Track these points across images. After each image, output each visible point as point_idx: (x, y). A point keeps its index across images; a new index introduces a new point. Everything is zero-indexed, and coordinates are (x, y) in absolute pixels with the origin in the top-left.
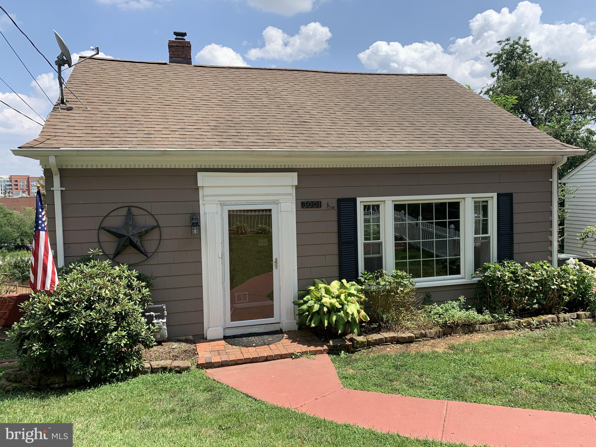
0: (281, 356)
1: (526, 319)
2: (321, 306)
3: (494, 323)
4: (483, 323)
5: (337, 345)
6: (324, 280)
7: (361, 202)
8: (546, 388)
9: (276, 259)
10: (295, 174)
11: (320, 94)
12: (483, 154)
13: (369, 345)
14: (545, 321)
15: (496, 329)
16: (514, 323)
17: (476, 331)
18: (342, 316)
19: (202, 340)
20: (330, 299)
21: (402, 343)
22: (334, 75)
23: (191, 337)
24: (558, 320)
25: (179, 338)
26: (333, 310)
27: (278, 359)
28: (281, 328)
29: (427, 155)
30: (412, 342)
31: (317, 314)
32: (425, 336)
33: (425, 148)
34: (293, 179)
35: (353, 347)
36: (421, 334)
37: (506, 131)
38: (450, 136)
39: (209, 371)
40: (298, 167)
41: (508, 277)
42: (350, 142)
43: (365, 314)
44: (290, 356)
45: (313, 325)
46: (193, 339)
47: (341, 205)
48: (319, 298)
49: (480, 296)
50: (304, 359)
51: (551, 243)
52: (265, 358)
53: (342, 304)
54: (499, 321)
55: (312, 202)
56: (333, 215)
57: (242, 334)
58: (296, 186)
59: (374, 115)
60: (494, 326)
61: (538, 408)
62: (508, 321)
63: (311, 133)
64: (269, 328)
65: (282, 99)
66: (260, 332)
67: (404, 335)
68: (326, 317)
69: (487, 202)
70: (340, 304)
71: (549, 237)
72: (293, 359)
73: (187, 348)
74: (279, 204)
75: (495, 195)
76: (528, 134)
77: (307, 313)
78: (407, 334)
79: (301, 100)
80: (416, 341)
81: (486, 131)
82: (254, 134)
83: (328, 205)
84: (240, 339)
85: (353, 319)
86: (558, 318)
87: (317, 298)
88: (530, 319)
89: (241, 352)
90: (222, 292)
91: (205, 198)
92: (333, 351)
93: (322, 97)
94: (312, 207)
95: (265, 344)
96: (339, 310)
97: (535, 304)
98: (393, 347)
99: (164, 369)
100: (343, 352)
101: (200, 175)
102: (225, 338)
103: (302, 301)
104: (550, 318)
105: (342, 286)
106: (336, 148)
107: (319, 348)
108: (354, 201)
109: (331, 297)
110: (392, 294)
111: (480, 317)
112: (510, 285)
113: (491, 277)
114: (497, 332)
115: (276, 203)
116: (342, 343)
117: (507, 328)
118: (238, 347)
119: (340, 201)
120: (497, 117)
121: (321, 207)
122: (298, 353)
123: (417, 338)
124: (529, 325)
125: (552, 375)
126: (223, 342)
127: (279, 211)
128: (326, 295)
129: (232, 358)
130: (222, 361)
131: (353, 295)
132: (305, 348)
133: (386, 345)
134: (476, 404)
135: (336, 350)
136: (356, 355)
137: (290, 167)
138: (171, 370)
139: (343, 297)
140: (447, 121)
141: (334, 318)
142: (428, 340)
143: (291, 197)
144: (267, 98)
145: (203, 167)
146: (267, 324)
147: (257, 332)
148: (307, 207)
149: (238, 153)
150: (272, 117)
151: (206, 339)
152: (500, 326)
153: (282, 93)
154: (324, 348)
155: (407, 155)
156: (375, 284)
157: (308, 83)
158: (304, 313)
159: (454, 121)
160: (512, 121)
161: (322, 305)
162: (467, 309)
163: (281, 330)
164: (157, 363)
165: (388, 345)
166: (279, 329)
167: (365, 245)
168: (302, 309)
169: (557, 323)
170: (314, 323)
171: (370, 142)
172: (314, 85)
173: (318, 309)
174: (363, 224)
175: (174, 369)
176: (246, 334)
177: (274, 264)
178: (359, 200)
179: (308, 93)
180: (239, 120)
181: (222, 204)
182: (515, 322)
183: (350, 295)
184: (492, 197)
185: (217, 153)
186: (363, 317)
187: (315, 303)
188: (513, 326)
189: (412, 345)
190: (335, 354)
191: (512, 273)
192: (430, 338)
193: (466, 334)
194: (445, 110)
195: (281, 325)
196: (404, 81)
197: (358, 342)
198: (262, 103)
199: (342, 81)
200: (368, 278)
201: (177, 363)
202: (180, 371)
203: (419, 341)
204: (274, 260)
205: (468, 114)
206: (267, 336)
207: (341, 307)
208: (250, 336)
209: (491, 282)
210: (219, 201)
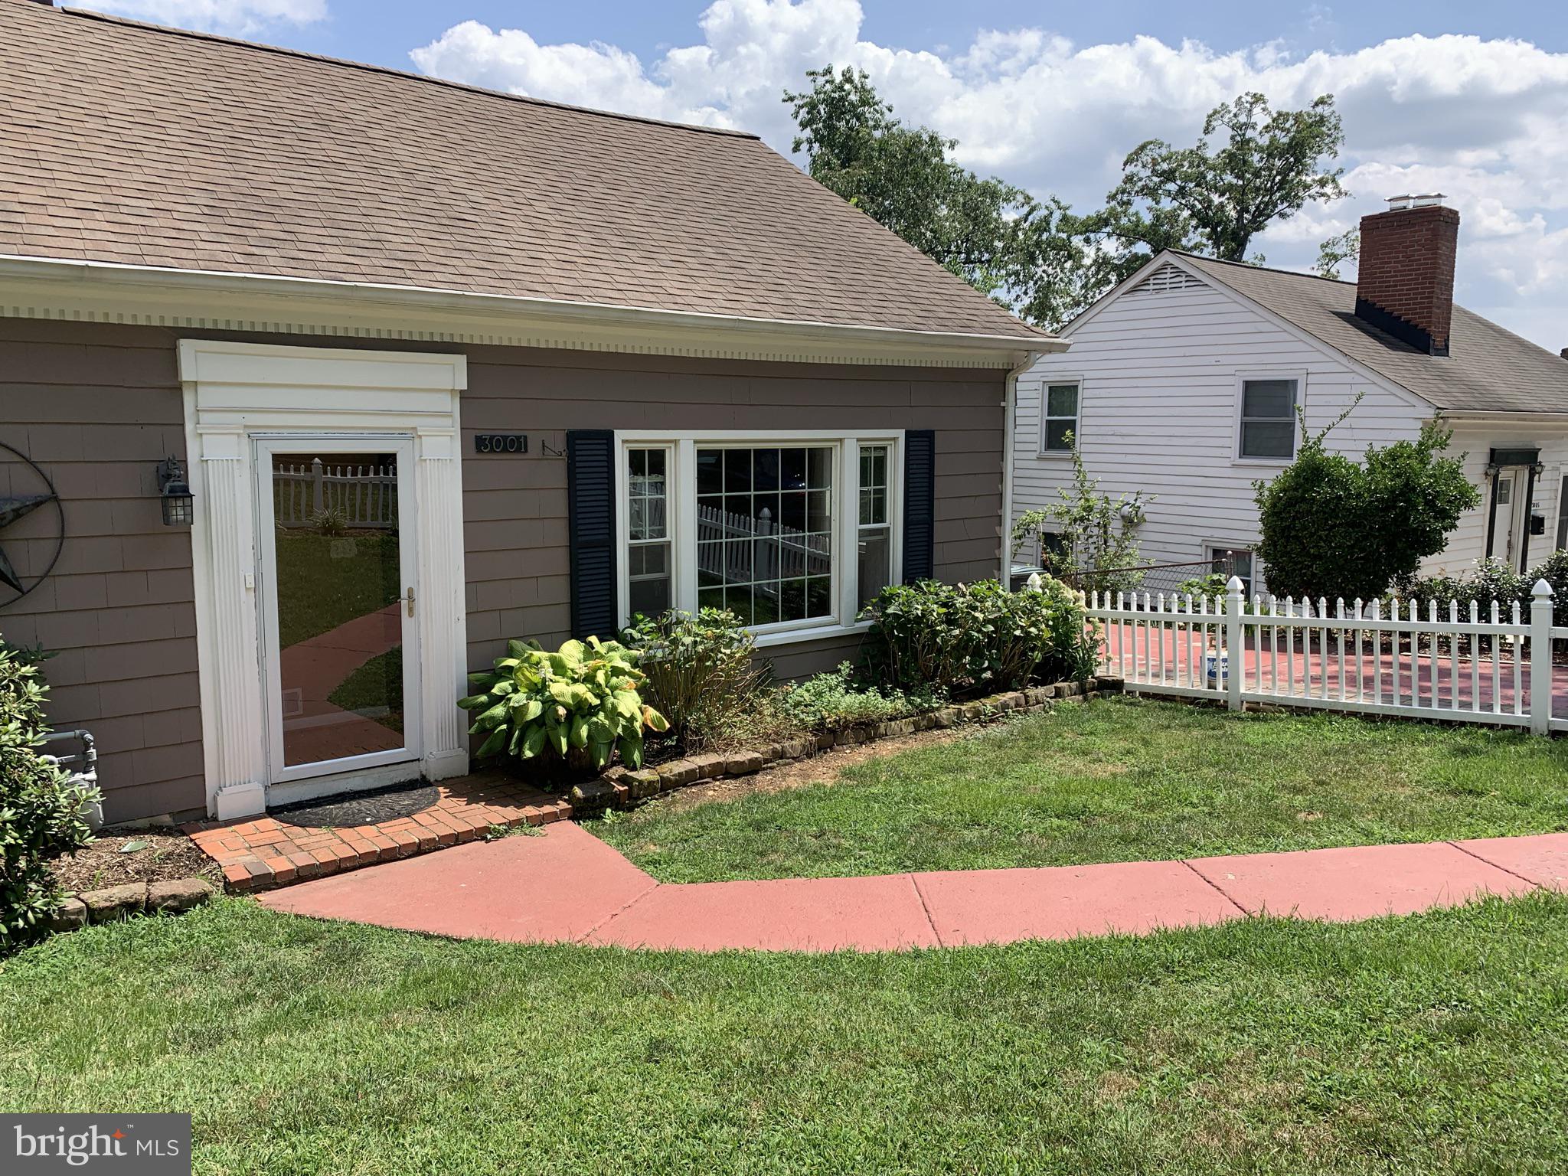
0: (457, 839)
1: (971, 704)
2: (547, 706)
3: (912, 716)
4: (892, 718)
5: (595, 796)
6: (535, 642)
7: (625, 441)
8: (1075, 826)
9: (410, 590)
10: (461, 361)
11: (471, 146)
12: (885, 338)
13: (665, 787)
14: (1005, 706)
15: (918, 729)
16: (949, 714)
17: (882, 737)
18: (603, 725)
19: (201, 824)
20: (567, 684)
21: (736, 776)
22: (493, 100)
23: (167, 819)
24: (1027, 702)
25: (130, 824)
26: (580, 710)
27: (449, 846)
28: (424, 773)
29: (775, 332)
30: (756, 772)
31: (535, 727)
32: (780, 755)
33: (768, 315)
34: (454, 372)
35: (630, 797)
36: (774, 751)
37: (917, 289)
38: (811, 291)
39: (263, 897)
40: (467, 340)
41: (938, 614)
42: (596, 284)
43: (658, 714)
44: (481, 834)
45: (529, 754)
46: (172, 824)
47: (577, 447)
48: (536, 684)
49: (875, 661)
50: (515, 838)
51: (999, 541)
52: (415, 849)
53: (601, 696)
54: (923, 712)
55: (505, 438)
56: (556, 474)
57: (318, 798)
58: (461, 392)
59: (627, 222)
60: (914, 723)
61: (1082, 862)
62: (938, 709)
63: (490, 251)
64: (392, 774)
65: (376, 148)
66: (365, 788)
67: (738, 758)
68: (562, 730)
69: (884, 449)
70: (597, 696)
71: (997, 528)
72: (490, 841)
73: (170, 849)
74: (417, 440)
75: (901, 434)
76: (958, 299)
77: (504, 727)
78: (744, 756)
79: (429, 157)
80: (764, 769)
81: (879, 284)
82: (335, 241)
83: (544, 446)
84: (319, 810)
85: (629, 729)
86: (1026, 697)
87: (533, 687)
88: (977, 703)
89: (342, 840)
90: (257, 685)
91: (203, 417)
92: (584, 812)
93: (480, 155)
94: (505, 450)
95: (399, 815)
96: (593, 711)
97: (986, 670)
98: (720, 787)
99: (131, 907)
100: (608, 811)
101: (187, 348)
102: (272, 812)
103: (484, 698)
104: (1011, 699)
105: (590, 652)
106: (568, 297)
107: (548, 809)
108: (609, 437)
109: (570, 681)
110: (708, 664)
111: (887, 706)
112: (941, 632)
113: (903, 616)
114: (919, 735)
115: (410, 435)
116: (605, 790)
117: (938, 725)
118: (324, 830)
119: (574, 438)
120: (891, 254)
121: (526, 451)
122: (499, 825)
123: (766, 761)
124: (977, 714)
125: (1076, 801)
126: (270, 822)
127: (417, 458)
128: (553, 677)
129: (324, 857)
130: (299, 869)
131: (622, 672)
132: (511, 813)
133: (702, 784)
134: (966, 871)
135: (592, 809)
136: (638, 816)
137: (447, 339)
138: (150, 908)
139: (600, 677)
140: (793, 253)
141: (584, 731)
142: (789, 764)
143: (448, 421)
144: (332, 141)
145: (196, 325)
146: (386, 765)
147: (359, 789)
148: (492, 451)
149: (308, 289)
150: (368, 197)
151: (215, 819)
152: (925, 722)
153: (371, 133)
154: (560, 807)
155: (732, 329)
156: (667, 643)
157: (431, 114)
158: (495, 728)
159: (806, 254)
160: (923, 267)
161: (550, 703)
162: (861, 691)
163: (423, 777)
164: (104, 893)
165: (707, 783)
166: (417, 776)
167: (633, 551)
168: (492, 718)
169: (1023, 707)
170: (530, 749)
171: (642, 289)
172: (447, 122)
173: (539, 713)
174: (627, 498)
175: (159, 905)
176: (329, 797)
177: (404, 603)
178: (619, 435)
179: (440, 141)
180: (274, 194)
181: (255, 436)
182: (951, 710)
183: (616, 672)
184: (895, 439)
185: (246, 285)
186: (653, 721)
187: (529, 698)
188: (948, 719)
189: (759, 777)
190: (589, 818)
191: (944, 605)
192: (793, 758)
193: (861, 743)
194: (780, 227)
195: (422, 764)
196: (668, 142)
197: (641, 782)
198: (323, 153)
199: (517, 121)
200: (647, 629)
201: (162, 888)
202: (180, 906)
203: (771, 768)
204: (404, 593)
205: (830, 241)
206: (394, 796)
207: (598, 702)
208: (342, 801)
209: (902, 627)
210: (246, 427)
